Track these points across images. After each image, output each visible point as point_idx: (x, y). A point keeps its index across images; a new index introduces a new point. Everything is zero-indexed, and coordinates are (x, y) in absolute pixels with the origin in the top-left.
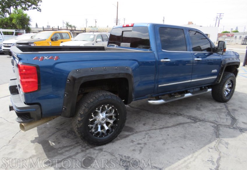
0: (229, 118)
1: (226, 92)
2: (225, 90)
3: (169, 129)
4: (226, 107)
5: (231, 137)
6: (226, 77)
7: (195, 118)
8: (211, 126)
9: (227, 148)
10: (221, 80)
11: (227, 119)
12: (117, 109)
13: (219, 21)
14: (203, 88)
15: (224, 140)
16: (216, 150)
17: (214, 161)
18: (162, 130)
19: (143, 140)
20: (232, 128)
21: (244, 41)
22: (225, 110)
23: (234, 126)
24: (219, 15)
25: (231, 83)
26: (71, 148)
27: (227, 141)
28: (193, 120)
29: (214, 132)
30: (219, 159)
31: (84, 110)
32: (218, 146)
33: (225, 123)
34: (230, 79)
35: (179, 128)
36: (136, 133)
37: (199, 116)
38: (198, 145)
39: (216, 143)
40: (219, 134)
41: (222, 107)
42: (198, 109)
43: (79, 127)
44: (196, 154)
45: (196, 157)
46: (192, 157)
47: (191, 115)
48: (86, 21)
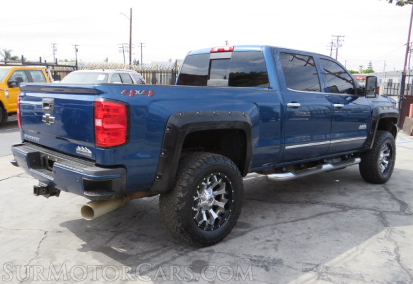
0: (395, 202)
1: (382, 165)
2: (380, 162)
3: (307, 221)
4: (387, 190)
5: (406, 225)
6: (380, 138)
7: (342, 206)
8: (371, 214)
9: (404, 237)
10: (374, 144)
11: (392, 204)
12: (231, 181)
13: (337, 50)
14: (347, 157)
15: (396, 229)
16: (390, 240)
17: (390, 251)
18: (296, 222)
19: (272, 236)
20: (404, 214)
21: (388, 89)
22: (385, 193)
23: (407, 212)
24: (336, 38)
25: (389, 149)
26: (158, 252)
27: (401, 230)
28: (339, 208)
29: (379, 220)
30: (397, 250)
31: (188, 180)
32: (390, 236)
33: (391, 209)
34: (387, 141)
35: (322, 219)
36: (255, 229)
37: (348, 203)
38: (360, 237)
39: (387, 232)
40: (387, 223)
41: (381, 190)
42: (342, 194)
43: (180, 208)
44: (362, 246)
45: (364, 250)
46: (357, 250)
47: (333, 202)
48: (54, 47)
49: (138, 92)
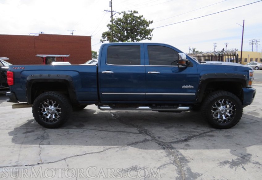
0: (183, 139)
1: (223, 116)
4: (208, 132)
23: (168, 144)
48: (215, 45)
49: (18, 68)
